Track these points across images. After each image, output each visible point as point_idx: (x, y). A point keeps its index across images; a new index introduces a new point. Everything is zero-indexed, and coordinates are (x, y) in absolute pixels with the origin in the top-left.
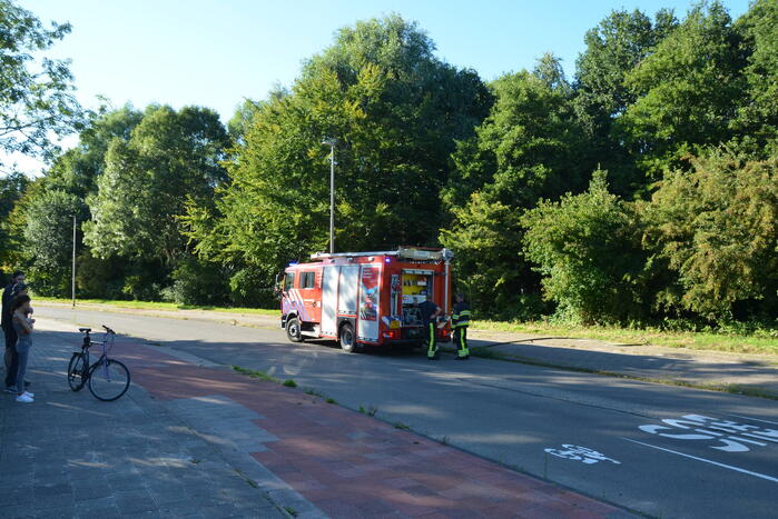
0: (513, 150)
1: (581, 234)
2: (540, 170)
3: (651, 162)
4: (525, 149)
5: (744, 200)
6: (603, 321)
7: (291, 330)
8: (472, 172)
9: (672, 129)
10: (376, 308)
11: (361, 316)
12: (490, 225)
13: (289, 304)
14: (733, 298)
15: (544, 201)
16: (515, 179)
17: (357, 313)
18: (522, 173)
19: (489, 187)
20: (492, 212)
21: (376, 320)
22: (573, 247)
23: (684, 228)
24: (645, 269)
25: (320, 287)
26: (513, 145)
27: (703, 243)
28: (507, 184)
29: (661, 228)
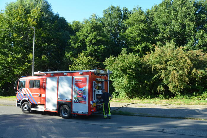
0: (92, 40)
1: (131, 67)
2: (102, 47)
3: (135, 47)
4: (97, 40)
5: (181, 58)
6: (135, 96)
7: (24, 108)
8: (78, 46)
9: (140, 38)
10: (86, 97)
11: (75, 101)
12: (88, 64)
13: (22, 95)
14: (182, 87)
15: (112, 56)
16: (93, 49)
17: (72, 100)
18: (96, 48)
19: (85, 51)
20: (88, 60)
21: (86, 103)
22: (130, 71)
23: (163, 66)
24: (153, 79)
25: (44, 87)
26: (92, 38)
27: (172, 70)
28: (91, 51)
29: (156, 66)
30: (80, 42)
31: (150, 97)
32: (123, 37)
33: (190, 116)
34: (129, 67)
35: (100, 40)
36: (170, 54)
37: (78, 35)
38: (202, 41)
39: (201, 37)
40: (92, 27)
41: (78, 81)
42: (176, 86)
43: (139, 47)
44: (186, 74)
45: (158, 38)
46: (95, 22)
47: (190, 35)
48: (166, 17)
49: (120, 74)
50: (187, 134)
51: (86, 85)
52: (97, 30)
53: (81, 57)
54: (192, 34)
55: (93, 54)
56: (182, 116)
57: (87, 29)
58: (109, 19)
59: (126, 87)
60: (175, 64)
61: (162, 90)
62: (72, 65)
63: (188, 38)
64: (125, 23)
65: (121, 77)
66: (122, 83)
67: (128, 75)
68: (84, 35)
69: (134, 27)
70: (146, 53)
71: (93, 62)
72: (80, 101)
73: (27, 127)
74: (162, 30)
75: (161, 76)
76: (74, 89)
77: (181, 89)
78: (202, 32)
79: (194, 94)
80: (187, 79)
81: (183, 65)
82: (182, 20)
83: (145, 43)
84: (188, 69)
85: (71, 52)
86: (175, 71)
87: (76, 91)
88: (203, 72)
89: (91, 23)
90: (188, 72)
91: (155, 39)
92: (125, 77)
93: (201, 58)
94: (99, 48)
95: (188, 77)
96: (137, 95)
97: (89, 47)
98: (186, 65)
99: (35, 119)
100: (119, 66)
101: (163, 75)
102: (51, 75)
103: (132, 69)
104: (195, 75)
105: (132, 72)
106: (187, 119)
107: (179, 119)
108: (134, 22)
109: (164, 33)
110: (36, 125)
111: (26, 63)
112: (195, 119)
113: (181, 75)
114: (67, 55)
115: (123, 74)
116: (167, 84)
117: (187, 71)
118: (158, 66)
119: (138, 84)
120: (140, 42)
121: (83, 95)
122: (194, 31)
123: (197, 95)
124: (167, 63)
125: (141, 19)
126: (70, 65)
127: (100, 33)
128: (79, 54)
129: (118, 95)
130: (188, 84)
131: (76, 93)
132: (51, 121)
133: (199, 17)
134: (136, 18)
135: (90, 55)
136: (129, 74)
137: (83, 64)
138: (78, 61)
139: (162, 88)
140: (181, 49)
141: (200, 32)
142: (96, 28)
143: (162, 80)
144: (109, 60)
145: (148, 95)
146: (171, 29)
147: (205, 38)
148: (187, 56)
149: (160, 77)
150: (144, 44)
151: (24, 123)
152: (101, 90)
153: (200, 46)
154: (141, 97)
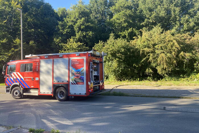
0: (81, 26)
1: (121, 51)
2: (90, 33)
3: (122, 33)
4: (85, 26)
5: (169, 41)
6: (124, 79)
7: (14, 93)
8: (66, 32)
9: (127, 24)
10: (83, 78)
11: (72, 83)
12: (77, 49)
13: (11, 80)
14: (170, 70)
15: (101, 41)
16: (82, 35)
17: (68, 82)
18: (84, 34)
19: (74, 37)
20: (78, 45)
21: (84, 84)
22: (119, 55)
23: (151, 50)
24: (141, 62)
25: (37, 70)
26: (81, 24)
27: (160, 54)
28: (80, 37)
29: (144, 49)
30: (68, 28)
31: (138, 79)
32: (110, 24)
33: (185, 96)
34: (119, 51)
35: (88, 26)
36: (158, 38)
37: (65, 21)
38: (187, 26)
39: (186, 22)
40: (80, 12)
41: (75, 63)
42: (164, 68)
43: (126, 33)
44: (173, 57)
45: (143, 24)
46: (83, 8)
47: (175, 20)
48: (152, 3)
49: (110, 58)
50: (191, 111)
51: (83, 66)
52: (85, 16)
53: (71, 42)
54: (178, 19)
55: (81, 39)
56: (177, 96)
57: (75, 15)
58: (95, 6)
59: (116, 70)
60: (163, 48)
61: (150, 72)
62: (61, 51)
63: (173, 23)
64: (112, 9)
65: (111, 61)
66: (112, 67)
67: (117, 59)
68: (72, 21)
69: (121, 13)
70: (134, 38)
71: (82, 47)
72: (77, 82)
73: (22, 112)
74: (147, 16)
75: (149, 59)
76: (71, 70)
77: (169, 71)
78: (187, 17)
79: (182, 76)
80: (175, 62)
81: (170, 48)
82: (168, 5)
83: (132, 28)
84: (175, 52)
85: (60, 38)
86: (163, 54)
87: (73, 73)
88: (190, 54)
89: (79, 9)
90: (176, 55)
91: (141, 24)
92: (115, 61)
93: (187, 42)
94: (88, 34)
95: (176, 59)
96: (126, 77)
97: (78, 33)
98: (174, 48)
99: (29, 103)
100: (109, 50)
101: (151, 59)
102: (45, 57)
103: (121, 53)
104: (183, 57)
105: (121, 56)
106: (183, 98)
107: (174, 98)
108: (120, 8)
109: (149, 19)
110: (32, 109)
111: (13, 49)
112: (190, 98)
113: (169, 58)
114: (56, 40)
115: (113, 58)
116: (156, 67)
117: (174, 54)
118: (146, 49)
119: (127, 67)
120: (126, 28)
121: (80, 76)
122: (179, 16)
123: (185, 77)
124: (155, 47)
125: (128, 5)
126: (60, 51)
127: (88, 19)
128: (68, 40)
129: (107, 78)
130: (176, 67)
131: (73, 74)
132: (47, 105)
133: (184, 2)
134: (123, 4)
135: (79, 40)
136: (119, 58)
137: (73, 49)
138: (68, 46)
139: (151, 71)
140: (169, 33)
141: (185, 17)
142: (84, 14)
143: (150, 63)
144: (98, 45)
145: (136, 78)
146: (156, 15)
147: (190, 22)
148: (174, 39)
149: (149, 61)
150: (130, 30)
151: (17, 108)
152: (97, 72)
153: (185, 30)
154: (130, 80)
